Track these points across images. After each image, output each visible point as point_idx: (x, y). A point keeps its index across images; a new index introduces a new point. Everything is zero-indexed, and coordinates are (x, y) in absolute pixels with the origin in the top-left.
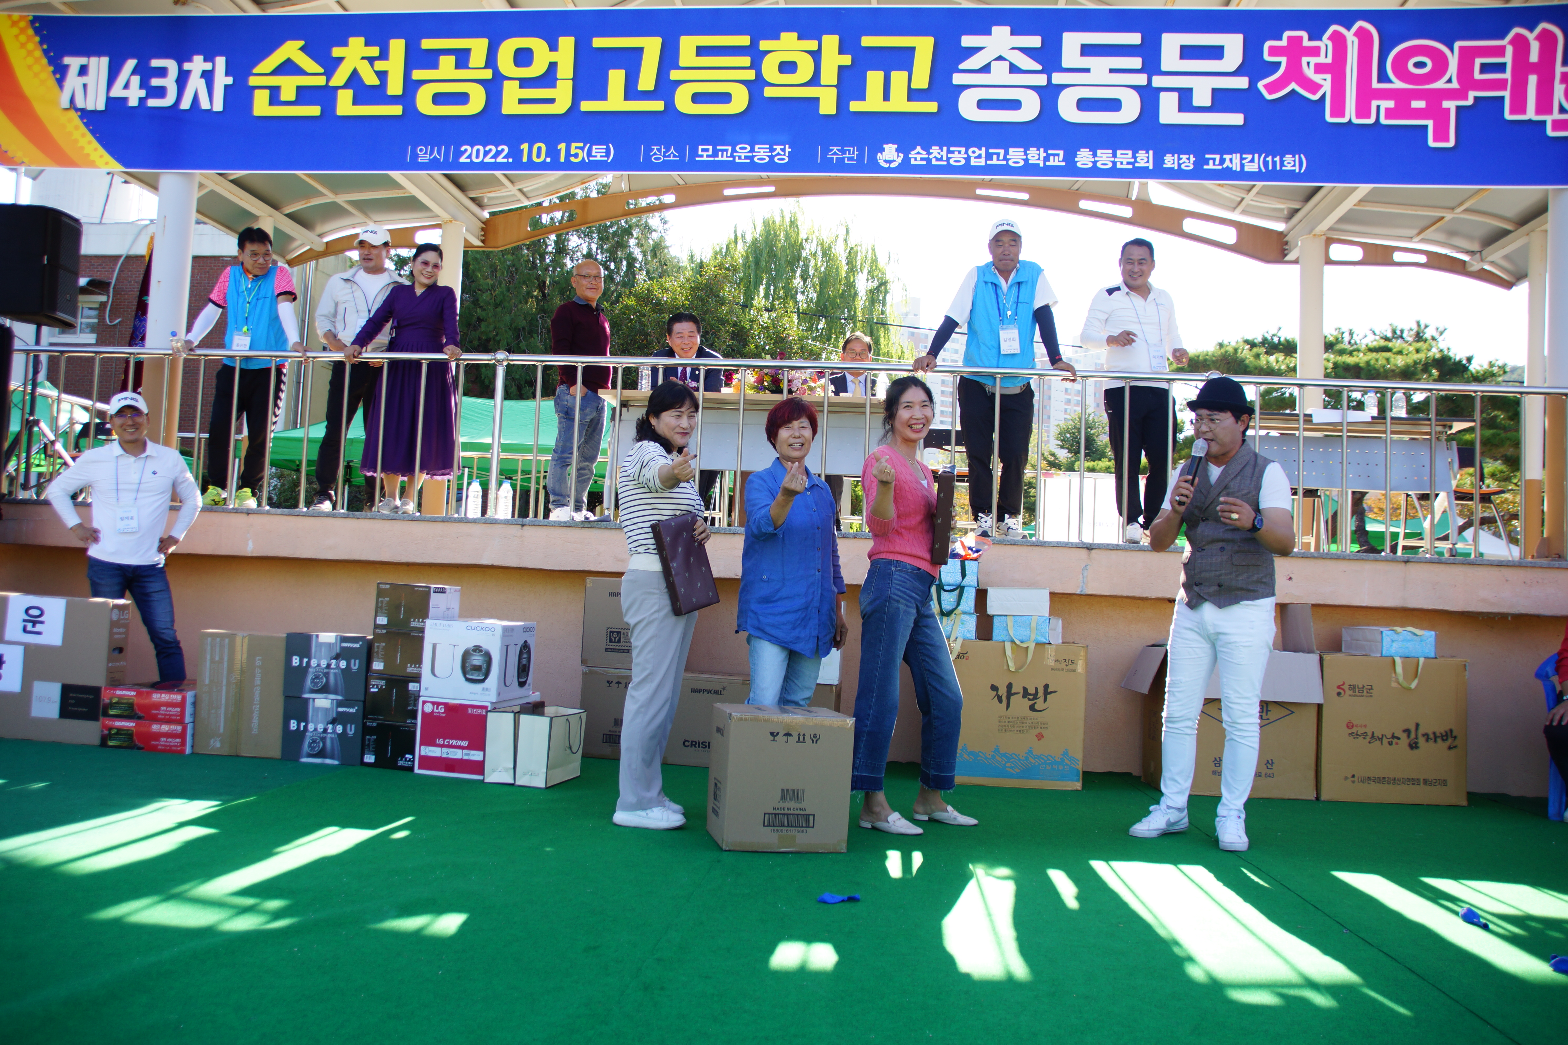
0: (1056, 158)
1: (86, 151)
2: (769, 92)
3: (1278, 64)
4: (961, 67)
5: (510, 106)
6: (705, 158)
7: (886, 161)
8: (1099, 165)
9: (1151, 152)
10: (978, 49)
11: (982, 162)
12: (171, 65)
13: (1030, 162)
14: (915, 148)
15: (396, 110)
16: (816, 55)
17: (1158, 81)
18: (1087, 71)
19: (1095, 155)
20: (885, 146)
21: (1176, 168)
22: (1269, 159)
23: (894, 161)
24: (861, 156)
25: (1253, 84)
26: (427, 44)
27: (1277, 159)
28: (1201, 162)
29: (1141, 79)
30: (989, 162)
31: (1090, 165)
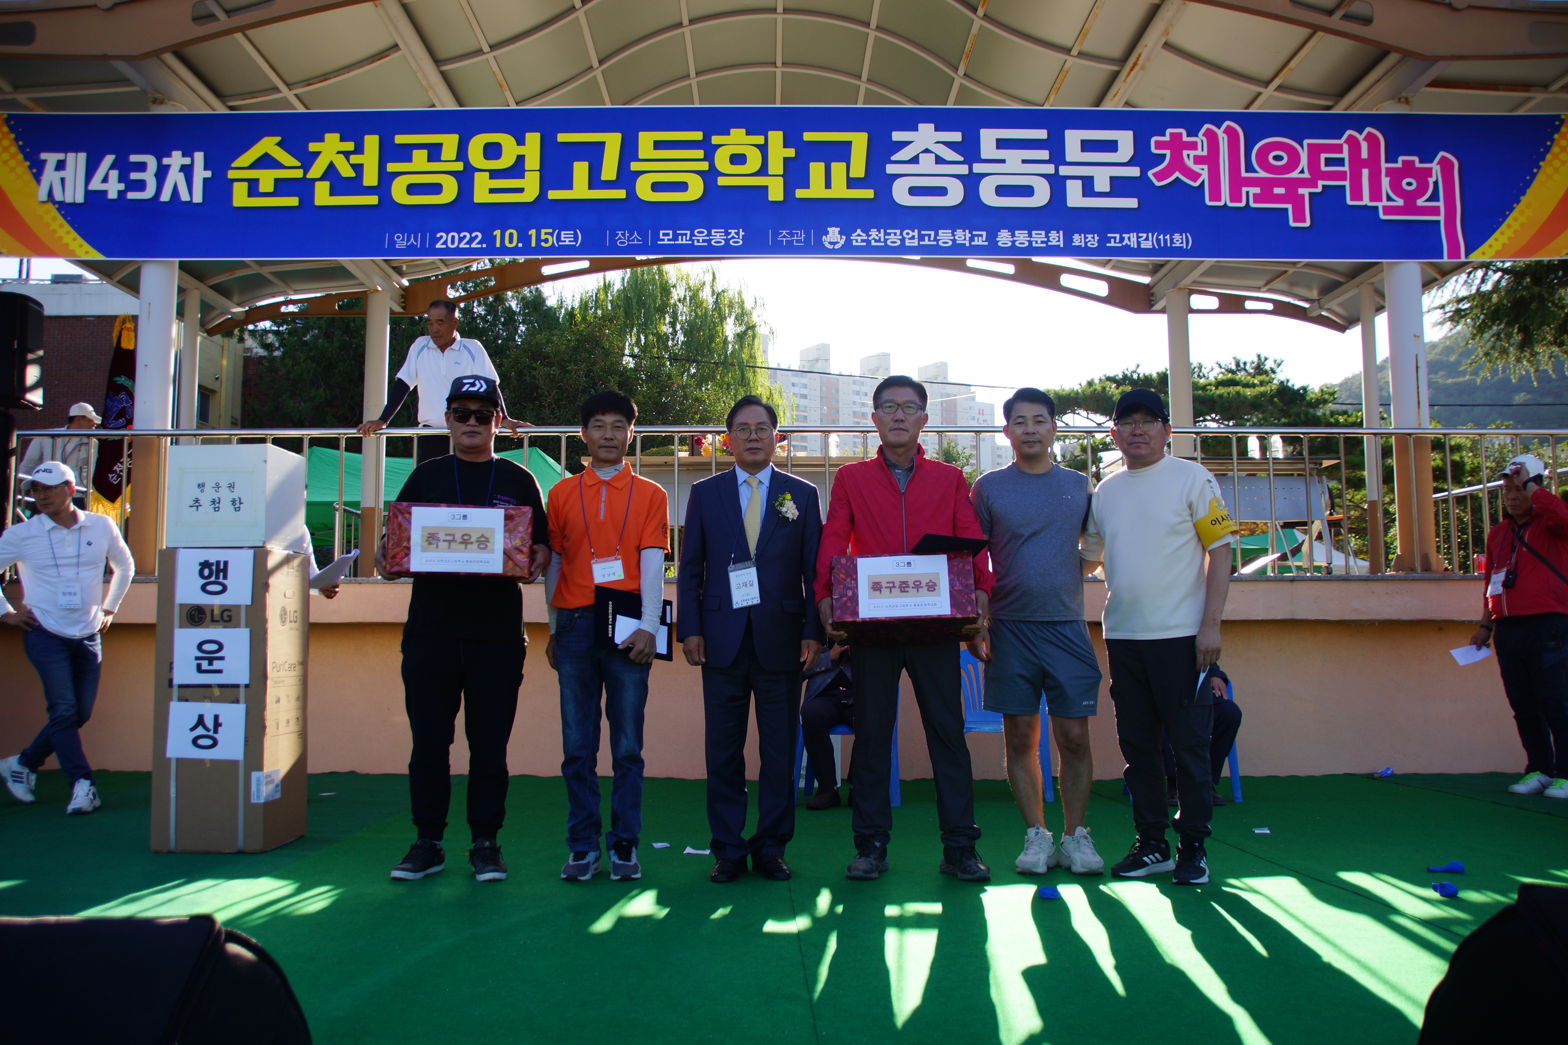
0: (980, 238)
1: (65, 241)
2: (722, 181)
3: (1164, 156)
4: (893, 158)
5: (481, 195)
6: (666, 242)
7: (830, 243)
8: (1017, 244)
9: (1061, 232)
10: (907, 143)
11: (915, 243)
12: (151, 161)
13: (957, 242)
14: (856, 231)
15: (373, 200)
16: (763, 149)
17: (1064, 171)
18: (1003, 161)
19: (1013, 235)
20: (828, 229)
21: (1083, 246)
22: (1161, 237)
23: (838, 243)
24: (807, 238)
25: (1144, 172)
26: (400, 139)
27: (1168, 237)
28: (1103, 240)
29: (1050, 169)
30: (921, 243)
31: (1010, 244)
